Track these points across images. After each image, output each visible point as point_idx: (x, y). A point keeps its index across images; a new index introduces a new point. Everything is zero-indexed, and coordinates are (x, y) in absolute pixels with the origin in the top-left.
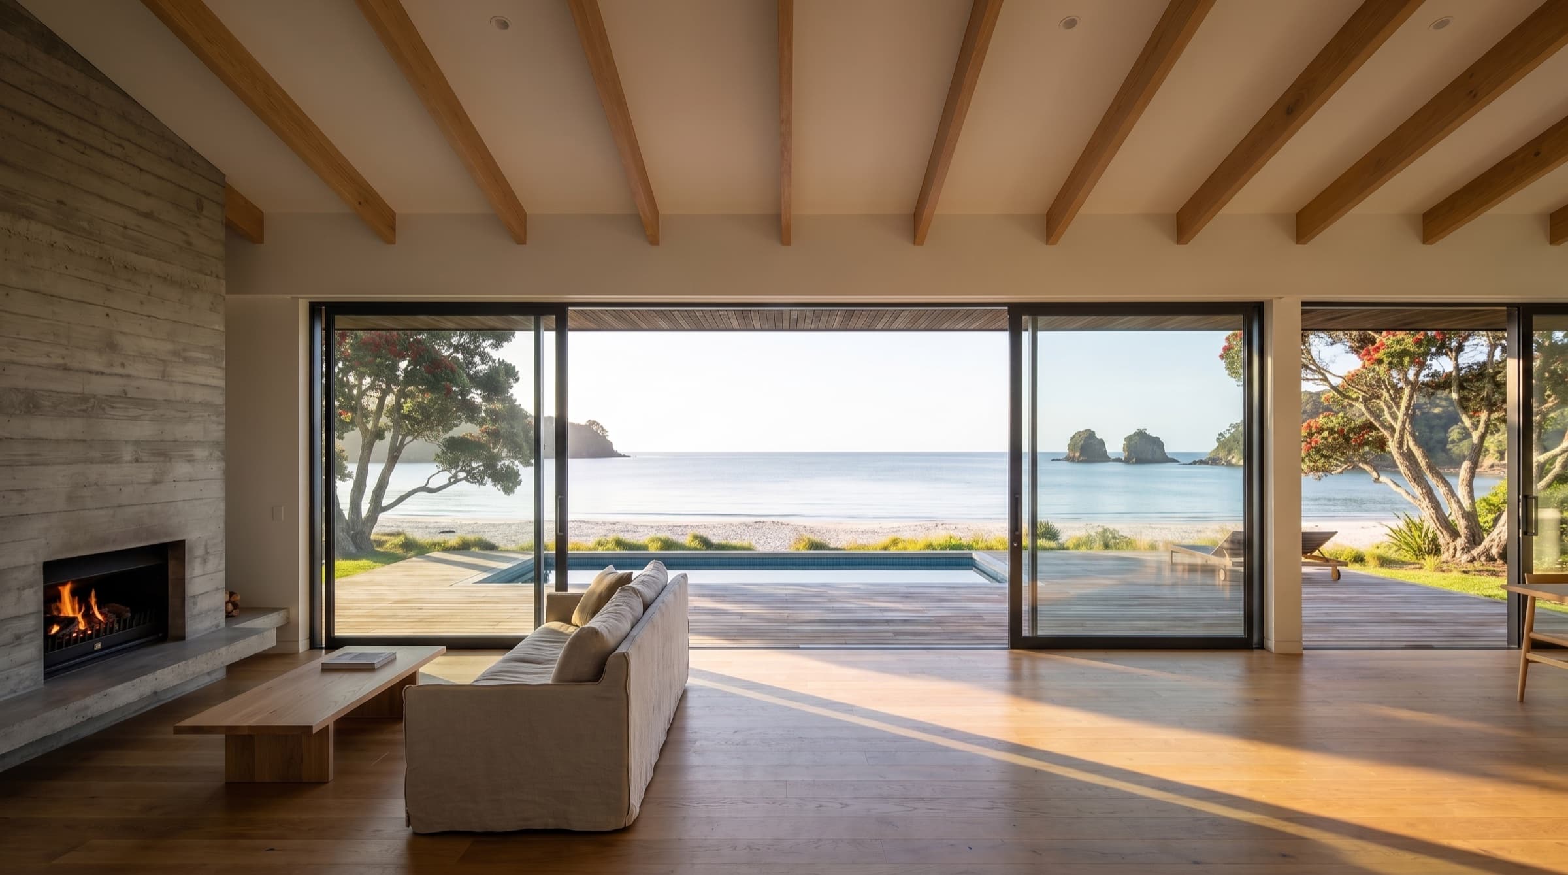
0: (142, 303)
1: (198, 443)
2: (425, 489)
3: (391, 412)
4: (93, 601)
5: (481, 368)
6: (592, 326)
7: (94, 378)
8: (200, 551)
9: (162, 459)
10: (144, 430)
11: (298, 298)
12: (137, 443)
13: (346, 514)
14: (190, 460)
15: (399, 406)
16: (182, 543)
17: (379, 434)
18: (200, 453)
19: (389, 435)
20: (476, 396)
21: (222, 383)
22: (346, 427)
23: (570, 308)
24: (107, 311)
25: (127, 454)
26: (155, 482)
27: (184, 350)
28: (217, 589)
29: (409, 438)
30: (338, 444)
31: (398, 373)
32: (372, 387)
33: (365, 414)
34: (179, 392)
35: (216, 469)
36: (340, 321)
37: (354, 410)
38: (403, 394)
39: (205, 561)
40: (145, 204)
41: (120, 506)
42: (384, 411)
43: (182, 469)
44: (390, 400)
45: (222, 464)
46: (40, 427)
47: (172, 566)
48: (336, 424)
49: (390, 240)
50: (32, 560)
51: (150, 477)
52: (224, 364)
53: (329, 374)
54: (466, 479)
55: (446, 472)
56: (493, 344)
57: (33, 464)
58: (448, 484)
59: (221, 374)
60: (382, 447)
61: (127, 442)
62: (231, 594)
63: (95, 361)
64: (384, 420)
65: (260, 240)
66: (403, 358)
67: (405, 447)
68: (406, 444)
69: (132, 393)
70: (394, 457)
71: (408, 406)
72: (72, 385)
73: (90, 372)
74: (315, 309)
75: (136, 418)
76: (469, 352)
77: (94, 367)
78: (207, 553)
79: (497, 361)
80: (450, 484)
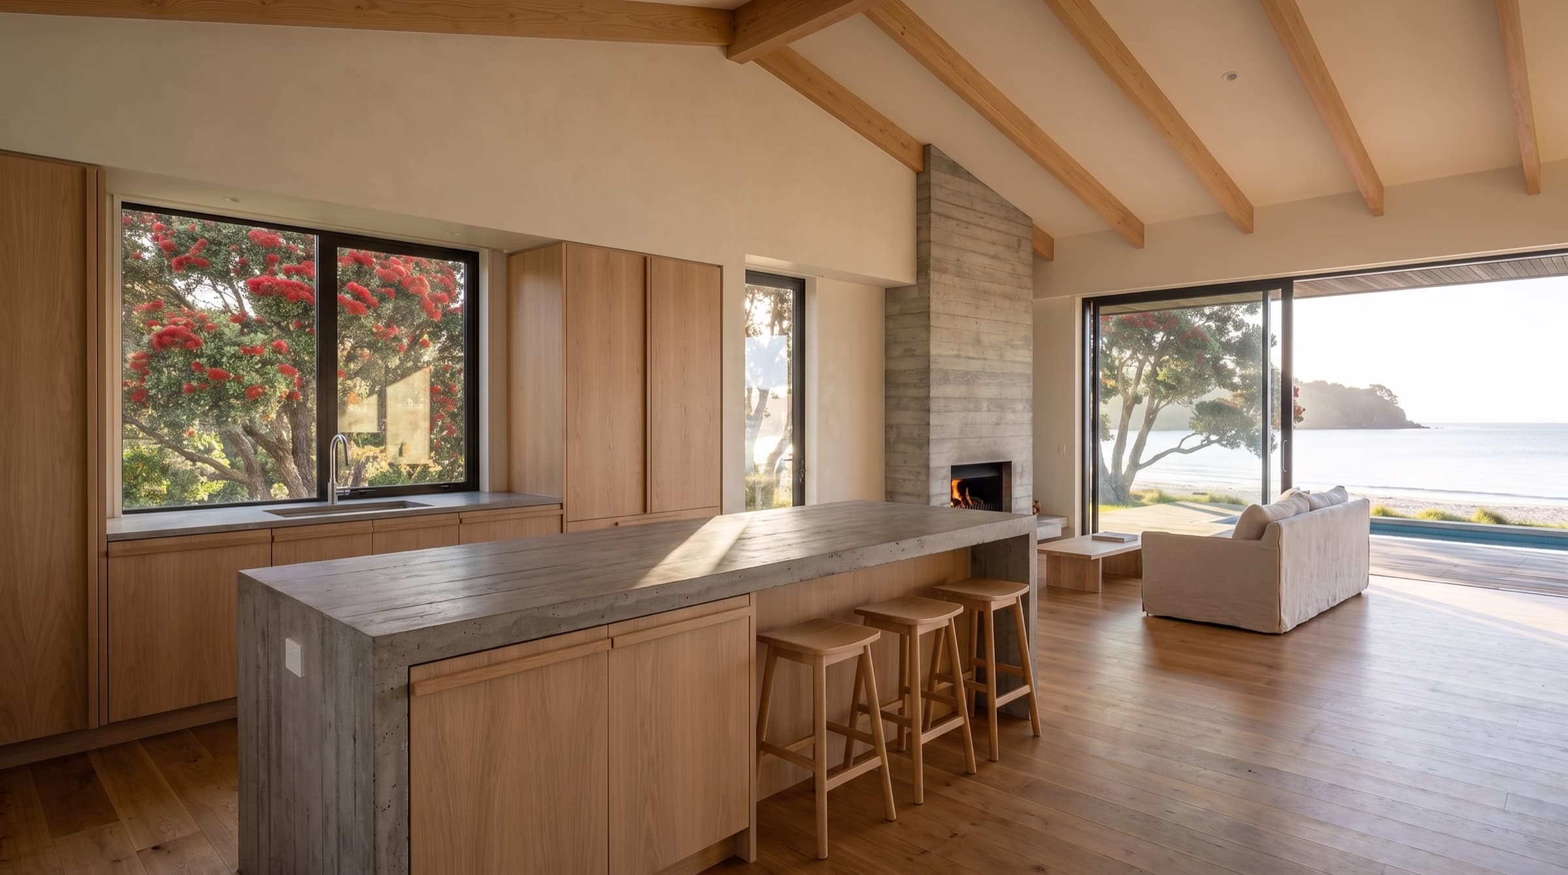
0: (992, 312)
1: (1018, 400)
2: (1178, 450)
3: (1147, 380)
4: (967, 493)
5: (1234, 334)
6: (1320, 293)
7: (971, 361)
8: (1019, 469)
9: (1000, 410)
10: (992, 392)
11: (1075, 297)
12: (989, 399)
13: (1110, 470)
14: (1014, 411)
15: (1154, 373)
16: (1009, 463)
17: (1137, 399)
18: (1020, 407)
19: (1146, 400)
20: (1229, 361)
21: (1030, 360)
22: (1111, 392)
23: (1295, 281)
24: (977, 320)
25: (985, 405)
26: (997, 424)
27: (1011, 340)
28: (1029, 497)
29: (1163, 403)
30: (1103, 409)
31: (1154, 344)
32: (1131, 358)
33: (1126, 382)
34: (1008, 367)
35: (1027, 417)
36: (1103, 309)
37: (1115, 377)
38: (1159, 364)
39: (1021, 477)
40: (993, 250)
41: (980, 437)
42: (1143, 377)
43: (1010, 417)
44: (1147, 368)
45: (1031, 414)
46: (949, 390)
47: (1004, 477)
48: (1101, 390)
49: (1140, 246)
50: (947, 465)
51: (995, 421)
52: (1032, 348)
53: (1095, 350)
54: (1218, 441)
55: (1199, 436)
56: (1247, 310)
57: (947, 411)
58: (1200, 446)
59: (1030, 354)
60: (1140, 411)
61: (984, 399)
62: (1036, 502)
63: (971, 351)
64: (1142, 386)
65: (1053, 260)
66: (1158, 331)
67: (1160, 411)
68: (1162, 407)
69: (988, 370)
70: (1150, 420)
71: (1162, 375)
72: (962, 366)
73: (969, 358)
74: (1086, 302)
75: (988, 384)
76: (1223, 320)
77: (971, 355)
78: (1023, 472)
79: (1251, 327)
80: (1202, 446)
